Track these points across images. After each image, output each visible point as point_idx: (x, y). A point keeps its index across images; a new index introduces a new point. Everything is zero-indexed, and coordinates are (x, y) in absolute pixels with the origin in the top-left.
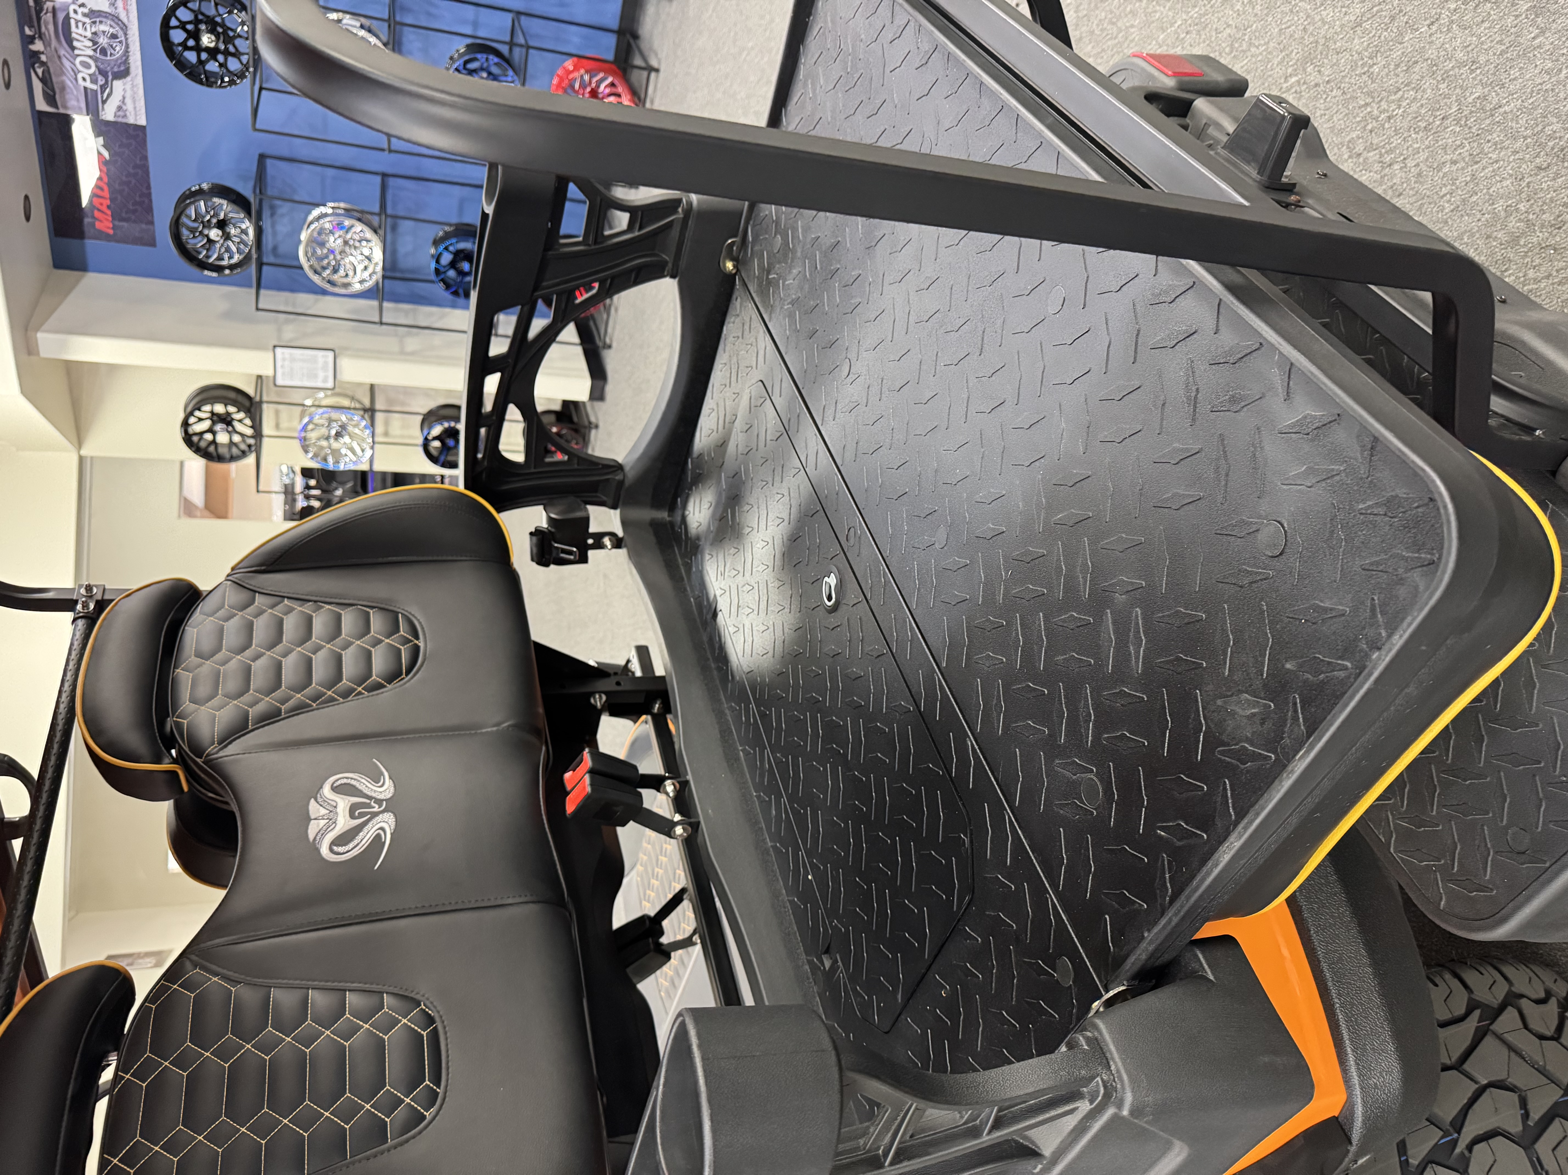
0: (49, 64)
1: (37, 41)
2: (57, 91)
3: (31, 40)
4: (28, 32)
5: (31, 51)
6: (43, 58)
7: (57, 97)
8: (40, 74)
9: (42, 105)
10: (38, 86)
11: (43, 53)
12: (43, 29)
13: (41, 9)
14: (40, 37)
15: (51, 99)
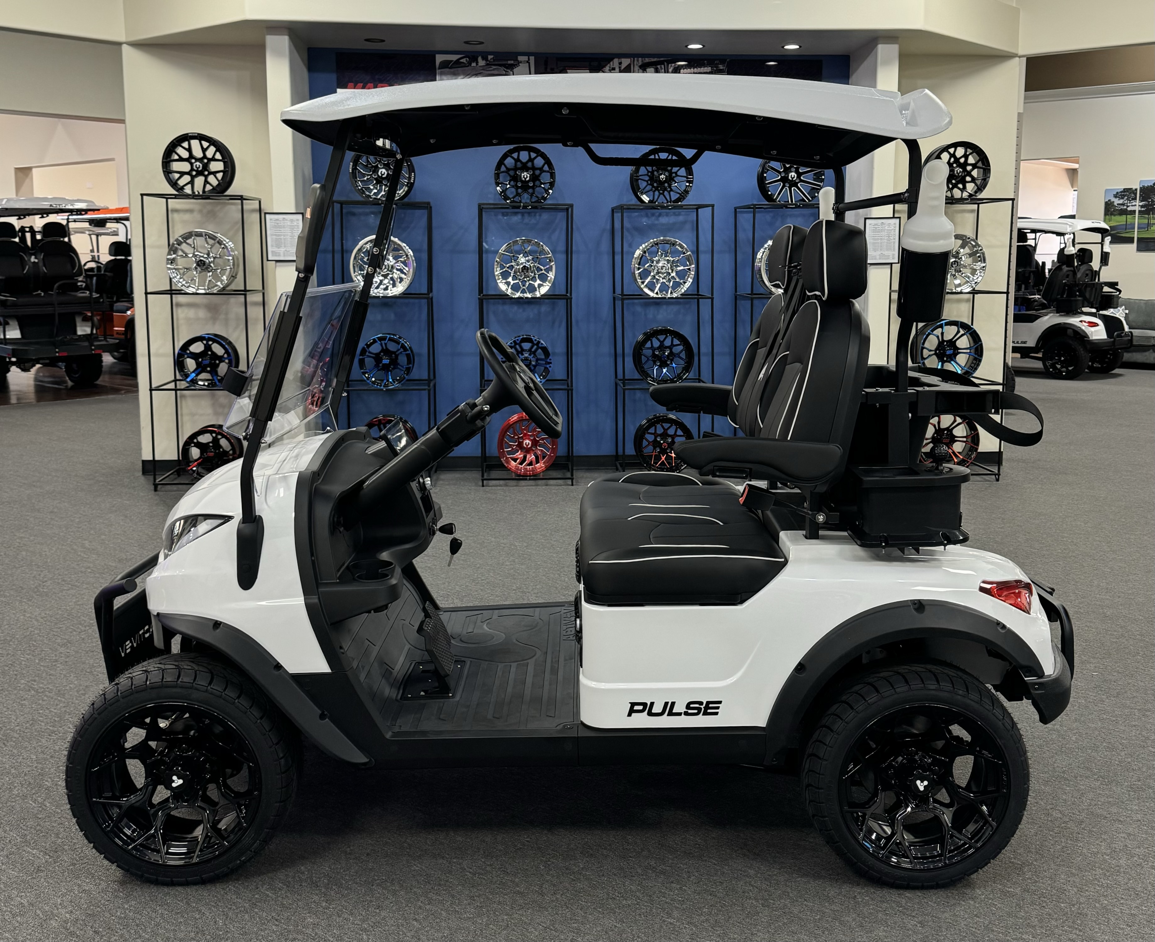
0: (469, 67)
1: (484, 62)
2: (452, 70)
3: (485, 58)
4: (490, 57)
5: (478, 57)
6: (474, 64)
7: (447, 70)
8: (462, 61)
9: (439, 59)
10: (454, 58)
11: (477, 65)
12: (494, 67)
13: (507, 68)
14: (487, 65)
15: (445, 65)
